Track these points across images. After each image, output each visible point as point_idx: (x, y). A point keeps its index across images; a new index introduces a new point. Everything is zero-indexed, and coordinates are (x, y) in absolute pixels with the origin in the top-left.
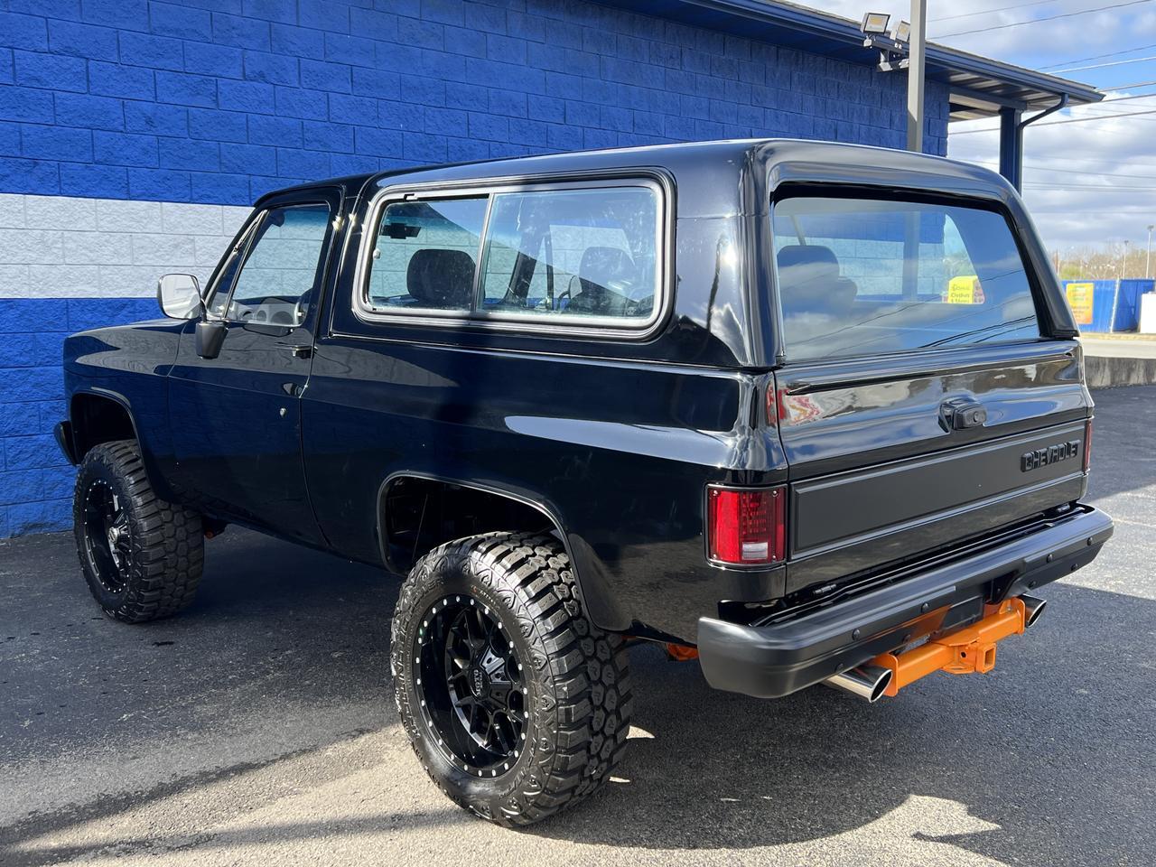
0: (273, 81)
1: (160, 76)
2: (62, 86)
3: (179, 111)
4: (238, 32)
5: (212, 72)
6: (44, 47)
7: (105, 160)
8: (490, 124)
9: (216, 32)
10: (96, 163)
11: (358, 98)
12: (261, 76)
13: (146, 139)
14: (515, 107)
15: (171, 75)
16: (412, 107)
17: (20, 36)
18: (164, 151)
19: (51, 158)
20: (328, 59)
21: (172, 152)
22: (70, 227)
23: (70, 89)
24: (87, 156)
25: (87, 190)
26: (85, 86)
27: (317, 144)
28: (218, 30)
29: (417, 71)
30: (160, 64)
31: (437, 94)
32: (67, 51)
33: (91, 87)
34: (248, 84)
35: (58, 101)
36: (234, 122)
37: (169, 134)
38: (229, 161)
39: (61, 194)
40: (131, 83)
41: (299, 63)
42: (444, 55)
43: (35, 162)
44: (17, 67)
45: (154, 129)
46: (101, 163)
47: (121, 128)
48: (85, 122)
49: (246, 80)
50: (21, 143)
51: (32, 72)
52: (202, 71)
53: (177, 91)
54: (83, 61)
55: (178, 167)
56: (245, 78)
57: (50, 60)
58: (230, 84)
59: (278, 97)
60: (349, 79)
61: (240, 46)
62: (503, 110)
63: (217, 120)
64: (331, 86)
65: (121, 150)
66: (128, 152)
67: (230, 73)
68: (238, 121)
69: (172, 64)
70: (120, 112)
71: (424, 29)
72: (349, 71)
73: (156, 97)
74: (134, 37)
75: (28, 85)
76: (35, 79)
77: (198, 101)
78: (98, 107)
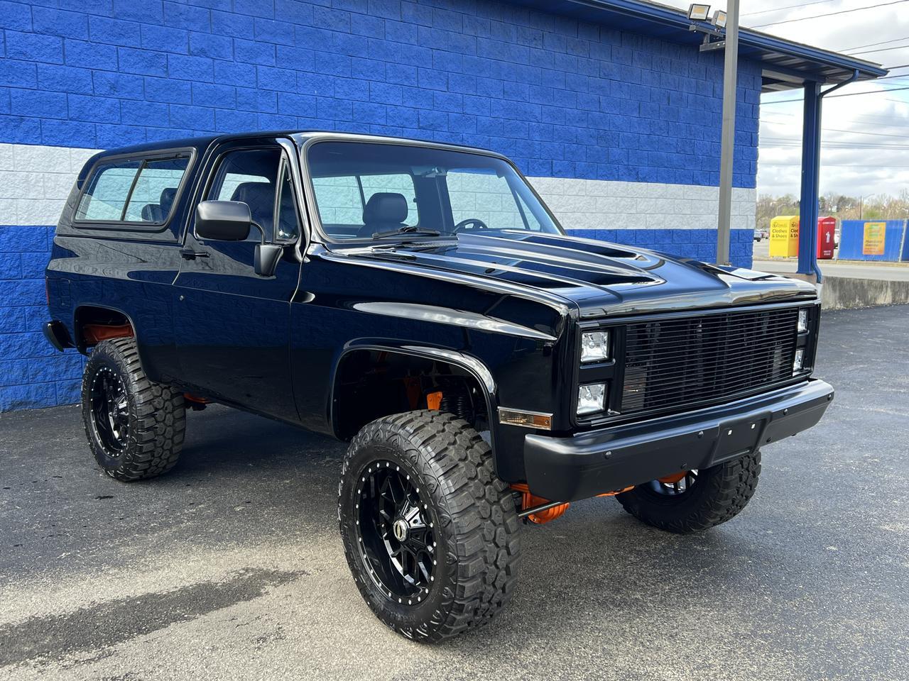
0: (212, 56)
1: (122, 52)
2: (43, 59)
3: (137, 79)
4: (184, 17)
5: (164, 49)
6: (29, 27)
7: (78, 117)
8: (387, 91)
9: (167, 17)
10: (70, 120)
11: (281, 70)
12: (203, 52)
13: (110, 101)
14: (407, 78)
15: (130, 51)
16: (324, 77)
17: (10, 20)
18: (125, 110)
19: (34, 115)
20: (257, 39)
21: (131, 111)
22: (51, 169)
23: (50, 61)
24: (63, 114)
25: (63, 141)
26: (62, 59)
27: (248, 106)
28: (169, 16)
29: (328, 49)
30: (121, 42)
31: (344, 67)
32: (46, 31)
33: (67, 60)
34: (191, 58)
35: (40, 71)
36: (182, 88)
37: (129, 97)
38: (177, 119)
39: (41, 144)
40: (99, 57)
41: (234, 43)
42: (350, 36)
43: (22, 119)
44: (8, 44)
45: (116, 93)
46: (75, 120)
47: (91, 92)
48: (61, 87)
49: (191, 55)
50: (10, 104)
51: (19, 48)
52: (154, 48)
53: (135, 63)
54: (60, 39)
55: (136, 123)
56: (191, 54)
57: (33, 38)
58: (178, 58)
59: (216, 68)
60: (274, 55)
61: (186, 29)
62: (398, 80)
63: (167, 87)
64: (259, 60)
65: (90, 109)
66: (96, 111)
67: (177, 50)
68: (184, 87)
69: (132, 42)
70: (89, 79)
71: (334, 15)
72: (274, 48)
73: (118, 68)
74: (101, 21)
75: (16, 58)
76: (21, 53)
77: (152, 72)
78: (72, 75)
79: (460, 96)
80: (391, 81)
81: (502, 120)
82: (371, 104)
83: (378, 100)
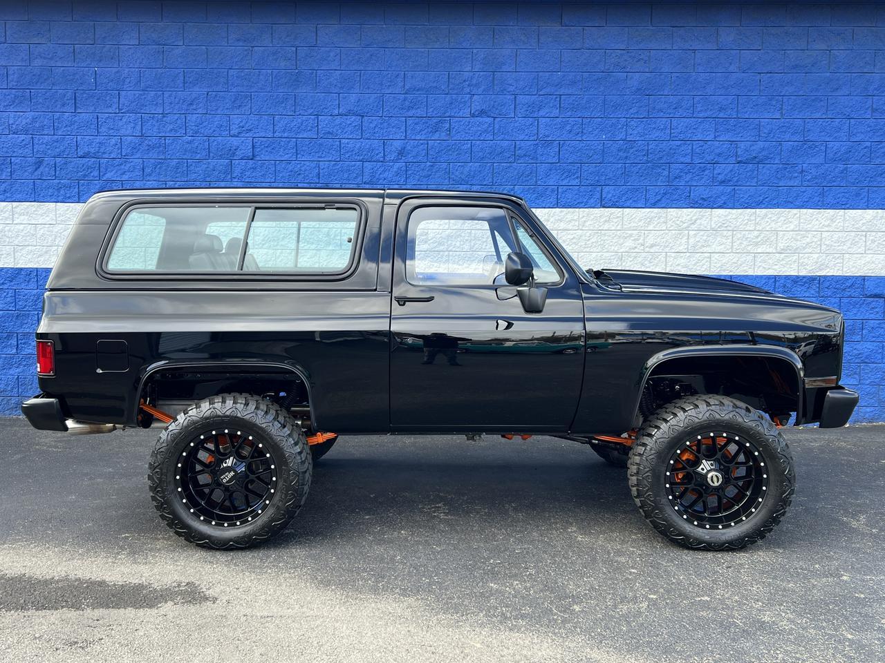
0: (493, 115)
1: (410, 122)
2: (346, 136)
3: (422, 144)
4: (467, 83)
5: (447, 114)
6: (336, 112)
7: (370, 181)
8: (695, 127)
9: (451, 86)
11: (564, 120)
12: (482, 113)
13: (397, 165)
14: (722, 109)
15: (417, 120)
16: (614, 121)
17: (321, 107)
18: (410, 172)
19: (336, 182)
20: (540, 93)
21: (415, 172)
23: (351, 137)
26: (360, 134)
27: (526, 158)
28: (453, 84)
29: (621, 91)
30: (410, 113)
31: (639, 107)
32: (350, 113)
33: (364, 134)
34: (473, 120)
35: (342, 146)
36: (462, 148)
37: (415, 161)
38: (457, 176)
40: (391, 129)
41: (516, 99)
42: (648, 75)
44: (320, 127)
45: (403, 158)
47: (382, 159)
48: (358, 158)
49: (473, 117)
51: (328, 129)
52: (439, 115)
53: (421, 130)
54: (360, 118)
55: (419, 183)
56: (473, 116)
57: (338, 120)
58: (460, 121)
59: (497, 126)
60: (558, 106)
61: (469, 93)
62: (709, 113)
63: (449, 148)
64: (542, 113)
65: (380, 174)
66: (385, 175)
67: (461, 113)
68: (465, 147)
69: (420, 112)
70: (381, 149)
71: (630, 57)
72: (558, 99)
73: (406, 137)
74: (394, 97)
75: (325, 137)
76: (329, 133)
77: (436, 136)
78: (368, 146)
79: (799, 122)
80: (701, 115)
82: (671, 142)
83: (682, 137)
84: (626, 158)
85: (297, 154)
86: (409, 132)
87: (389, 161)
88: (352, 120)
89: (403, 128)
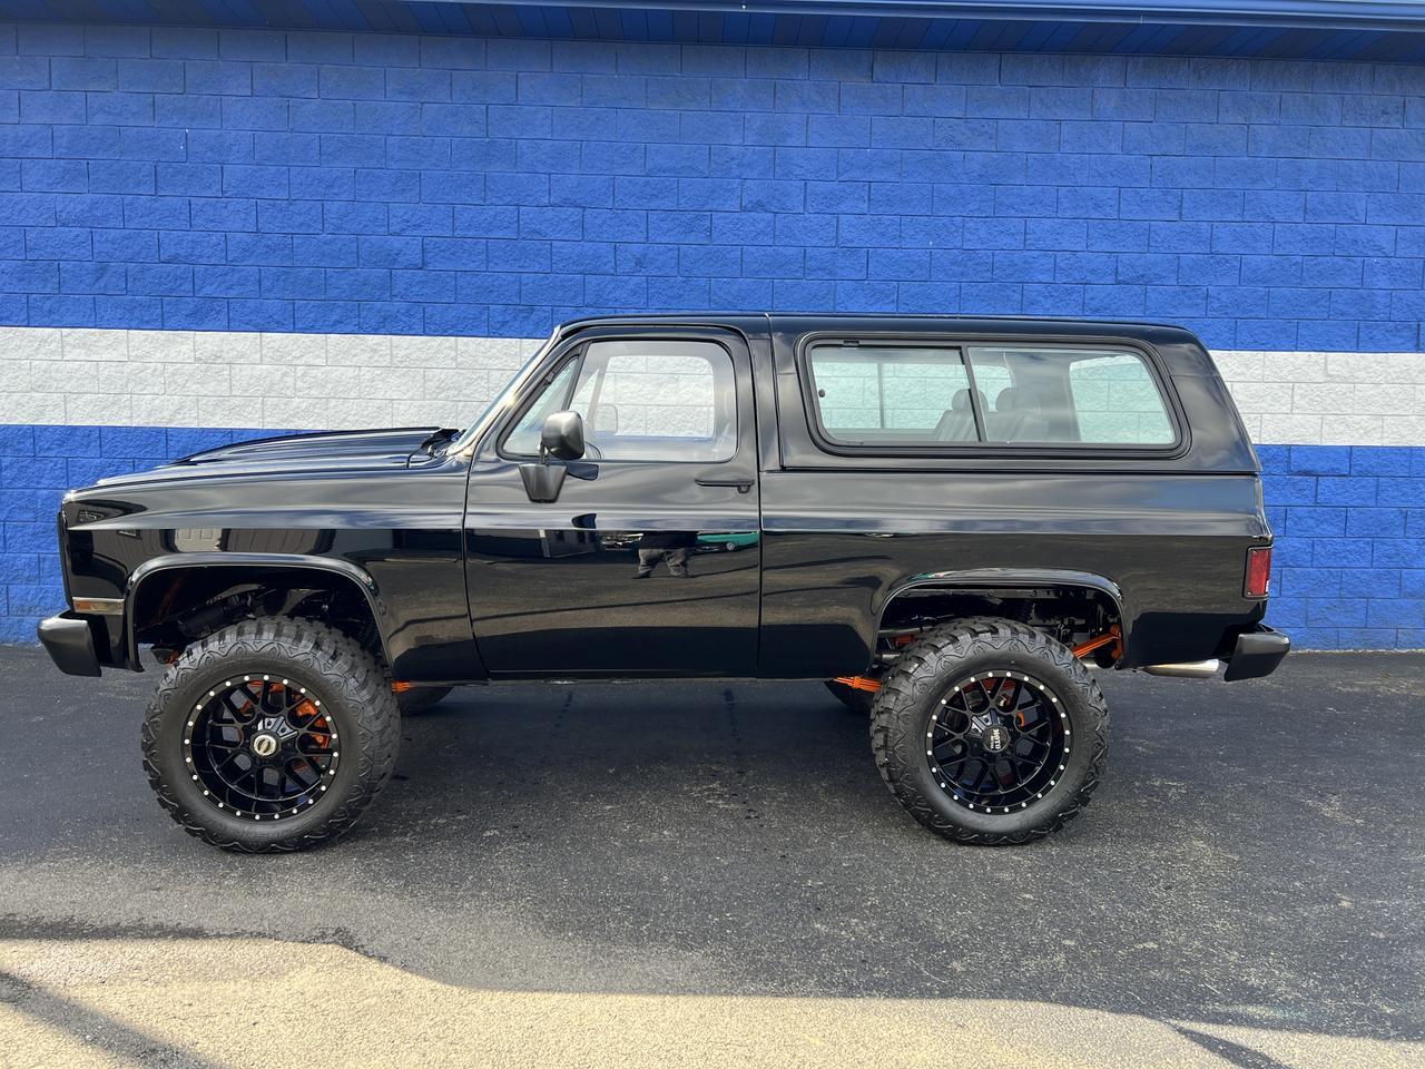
0: (773, 209)
1: (653, 217)
2: (560, 236)
3: (671, 250)
4: (736, 162)
5: (707, 207)
6: (546, 201)
7: (594, 303)
8: (1059, 231)
9: (713, 166)
10: (587, 307)
11: (875, 218)
12: (759, 206)
13: (635, 280)
14: (1097, 206)
15: (664, 215)
16: (946, 220)
17: (524, 194)
18: (653, 291)
20: (841, 179)
21: (660, 291)
23: (567, 238)
24: (579, 301)
26: (580, 234)
27: (820, 272)
28: (716, 163)
29: (956, 179)
30: (653, 205)
31: (981, 201)
32: (565, 203)
33: (586, 234)
34: (744, 215)
35: (554, 250)
36: (728, 256)
37: (659, 274)
38: (720, 297)
40: (625, 227)
41: (806, 189)
42: (995, 155)
43: (532, 308)
44: (521, 223)
45: (644, 270)
46: (591, 306)
47: (612, 271)
48: (578, 269)
50: (520, 292)
51: (534, 226)
52: (696, 207)
53: (669, 230)
54: (580, 210)
55: (665, 306)
56: (744, 209)
57: (550, 213)
58: (726, 217)
59: (779, 225)
60: (866, 198)
61: (739, 177)
62: (1079, 212)
63: (709, 256)
64: (843, 208)
65: (610, 292)
66: (617, 294)
67: (726, 206)
68: (732, 255)
69: (667, 204)
70: (611, 257)
71: (970, 129)
72: (867, 188)
73: (647, 238)
74: (630, 182)
75: (529, 237)
76: (535, 231)
77: (691, 238)
78: (591, 252)
79: (1205, 226)
80: (1067, 215)
81: (1299, 259)
82: (1025, 253)
83: (1041, 245)
84: (962, 274)
85: (488, 262)
86: (651, 232)
87: (624, 274)
88: (568, 213)
89: (643, 227)
